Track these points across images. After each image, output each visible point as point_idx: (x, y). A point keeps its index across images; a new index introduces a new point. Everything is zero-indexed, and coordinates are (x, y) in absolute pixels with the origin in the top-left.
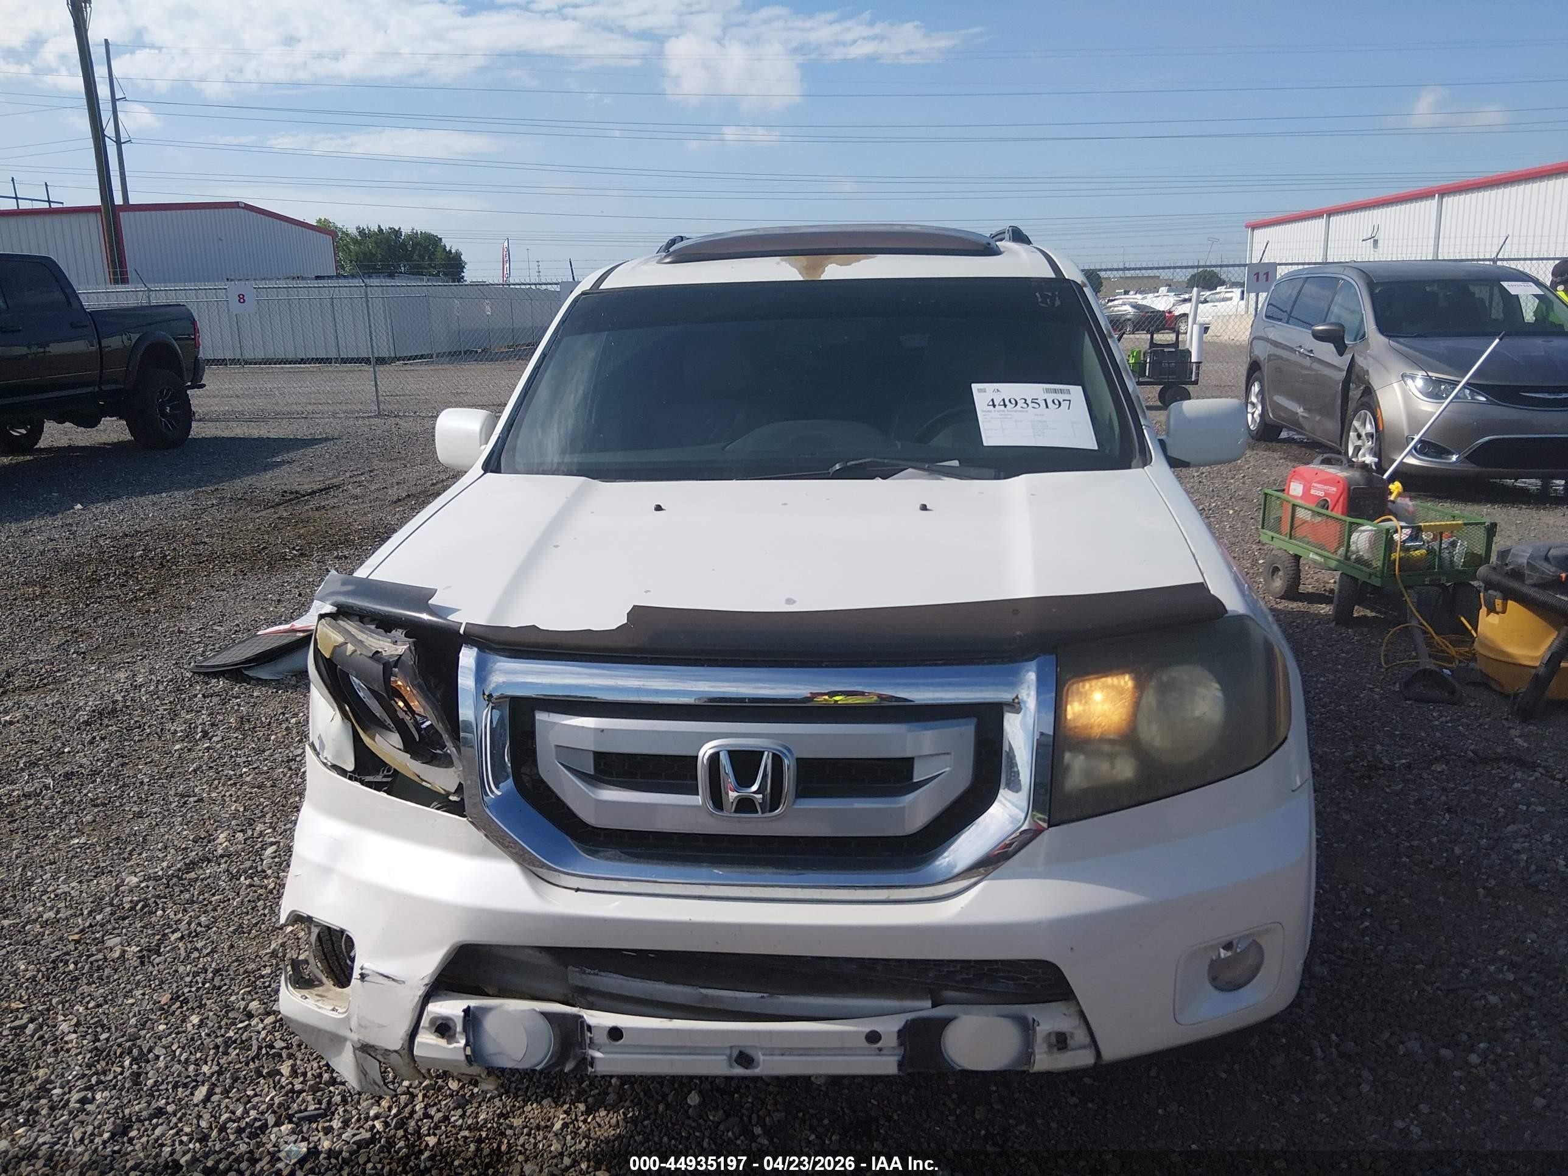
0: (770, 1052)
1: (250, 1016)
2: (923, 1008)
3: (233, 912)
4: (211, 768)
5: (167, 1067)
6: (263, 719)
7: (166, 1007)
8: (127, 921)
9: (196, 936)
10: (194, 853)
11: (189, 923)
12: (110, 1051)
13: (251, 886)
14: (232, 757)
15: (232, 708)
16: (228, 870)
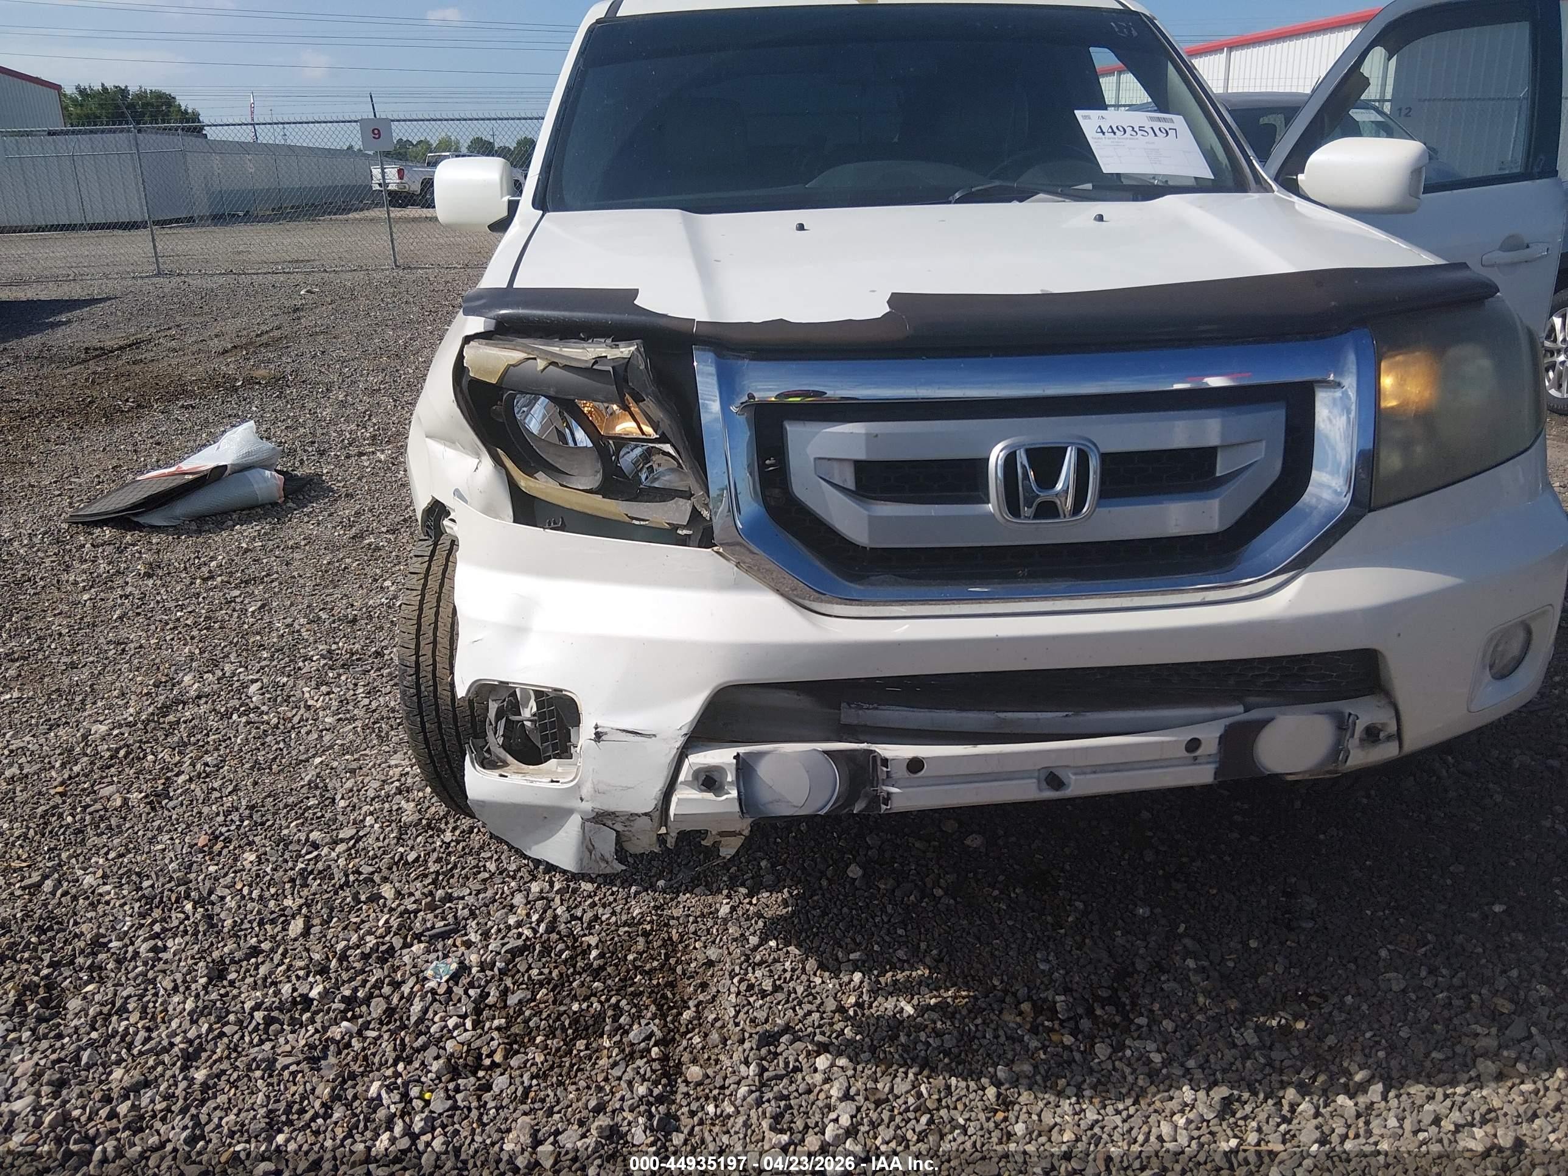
0: (1081, 771)
1: (316, 846)
2: (1236, 712)
3: (241, 750)
4: (139, 614)
5: (239, 907)
6: (176, 564)
7: (206, 849)
8: (113, 770)
9: (207, 776)
10: (163, 697)
11: (193, 765)
12: (162, 898)
13: (248, 723)
14: (158, 602)
15: (133, 555)
16: (214, 710)
